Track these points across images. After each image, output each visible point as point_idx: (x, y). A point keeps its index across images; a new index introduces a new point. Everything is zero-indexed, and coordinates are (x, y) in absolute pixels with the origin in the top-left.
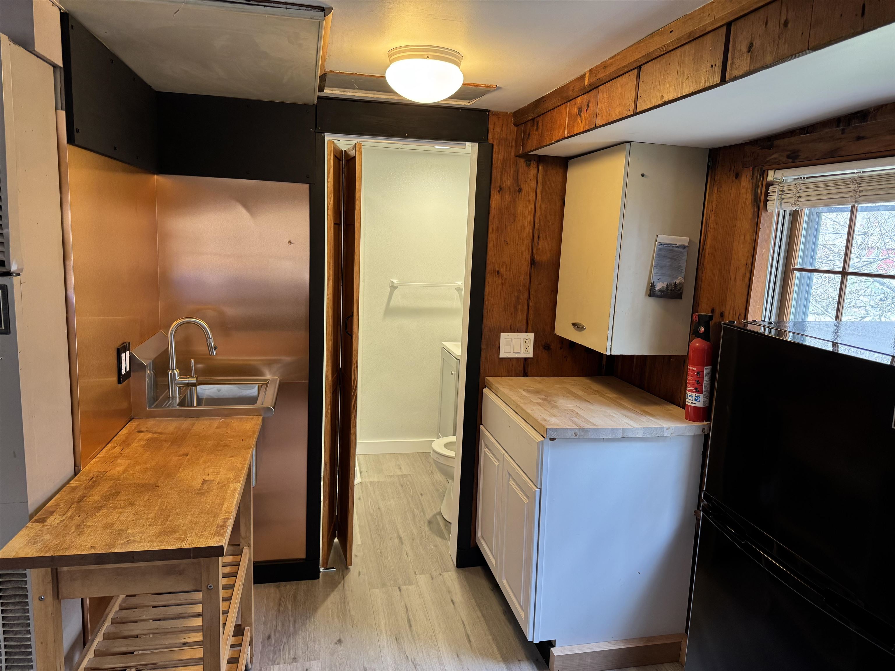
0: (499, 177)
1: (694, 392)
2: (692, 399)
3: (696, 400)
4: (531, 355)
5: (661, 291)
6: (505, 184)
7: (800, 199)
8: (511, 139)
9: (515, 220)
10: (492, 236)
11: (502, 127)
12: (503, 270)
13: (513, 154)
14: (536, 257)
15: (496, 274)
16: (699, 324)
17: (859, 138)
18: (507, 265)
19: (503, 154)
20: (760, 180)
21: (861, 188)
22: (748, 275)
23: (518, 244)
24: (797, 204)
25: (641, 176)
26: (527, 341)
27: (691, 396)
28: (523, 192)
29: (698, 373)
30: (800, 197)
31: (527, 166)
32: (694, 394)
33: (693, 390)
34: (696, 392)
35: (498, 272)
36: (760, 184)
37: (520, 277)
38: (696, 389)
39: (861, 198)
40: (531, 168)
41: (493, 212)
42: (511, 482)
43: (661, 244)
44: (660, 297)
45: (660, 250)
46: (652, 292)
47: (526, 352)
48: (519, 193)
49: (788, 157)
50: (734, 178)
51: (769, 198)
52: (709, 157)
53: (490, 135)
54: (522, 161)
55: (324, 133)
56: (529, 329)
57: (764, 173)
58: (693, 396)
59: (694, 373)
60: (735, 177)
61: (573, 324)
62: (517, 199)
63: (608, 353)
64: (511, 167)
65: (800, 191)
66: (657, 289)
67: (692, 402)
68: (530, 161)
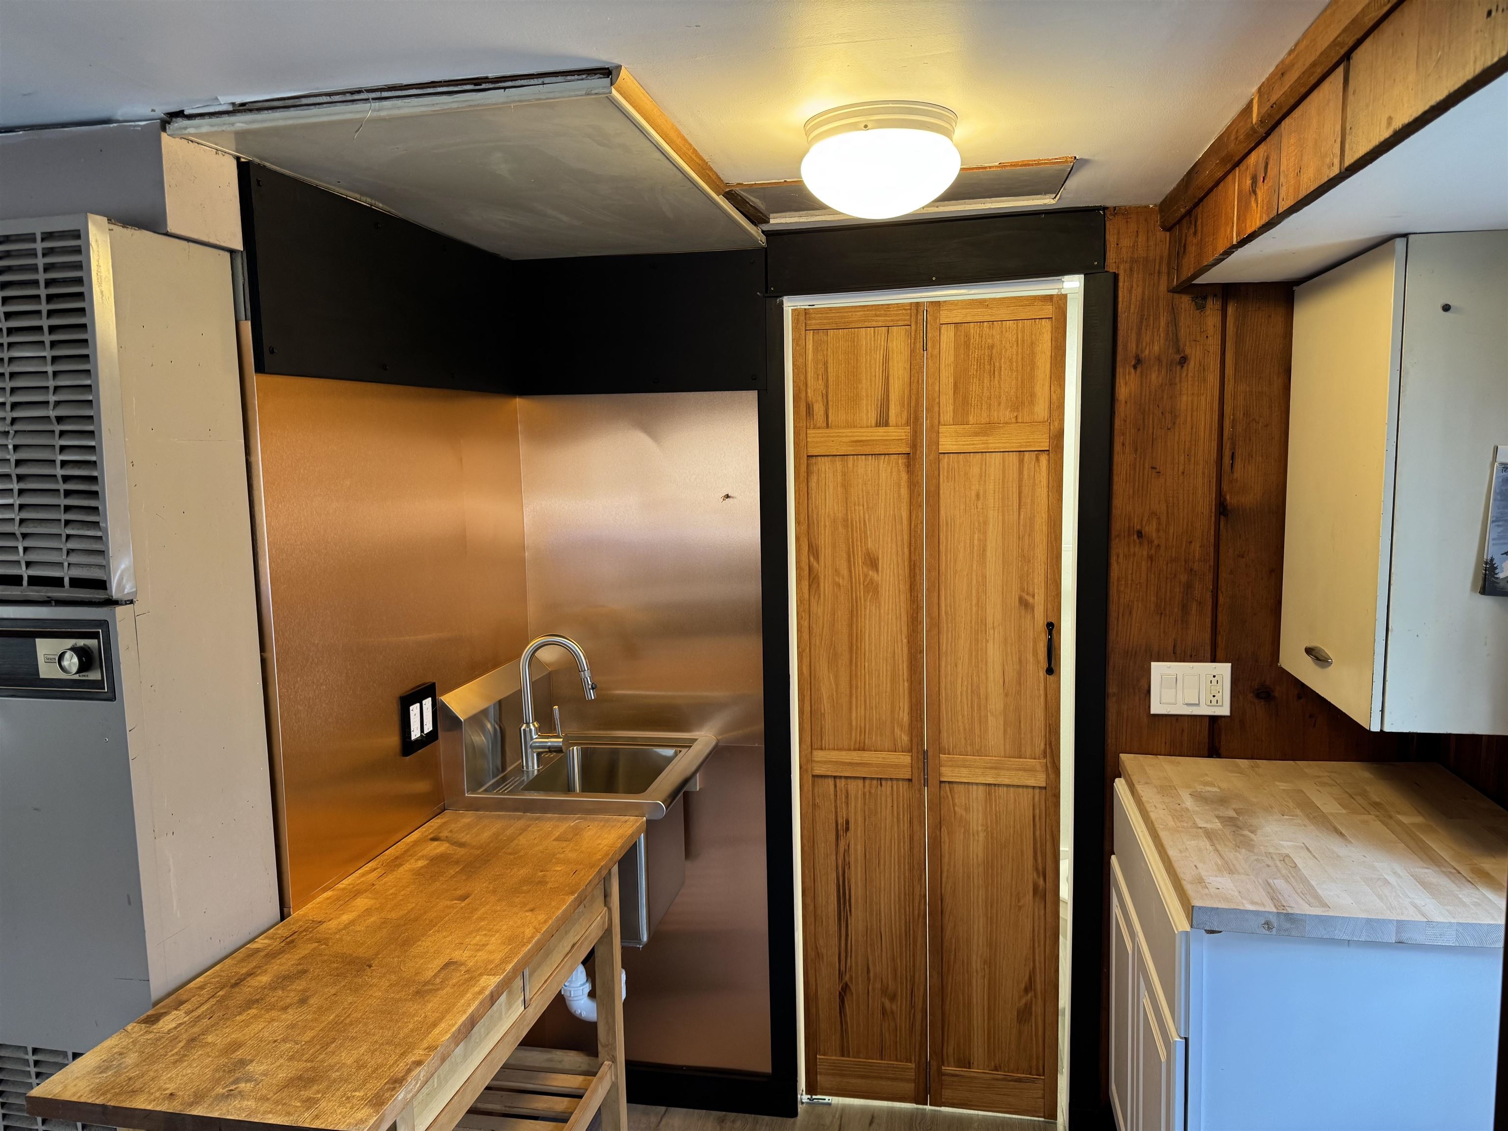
0: (1134, 336)
4: (1224, 710)
6: (1147, 352)
8: (1158, 258)
9: (1174, 423)
10: (1122, 459)
11: (1137, 236)
12: (1150, 529)
13: (1163, 287)
14: (1228, 497)
15: (1135, 536)
18: (1159, 518)
19: (1140, 290)
23: (1183, 473)
25: (1440, 310)
26: (1214, 680)
28: (1192, 364)
31: (1198, 309)
35: (1140, 534)
37: (1191, 542)
40: (1208, 312)
41: (1124, 410)
46: (1488, 584)
47: (1214, 703)
48: (1182, 367)
53: (1111, 256)
54: (1185, 301)
55: (781, 297)
56: (1220, 654)
61: (1307, 648)
62: (1178, 379)
63: (1375, 728)
64: (1162, 314)
68: (1205, 298)
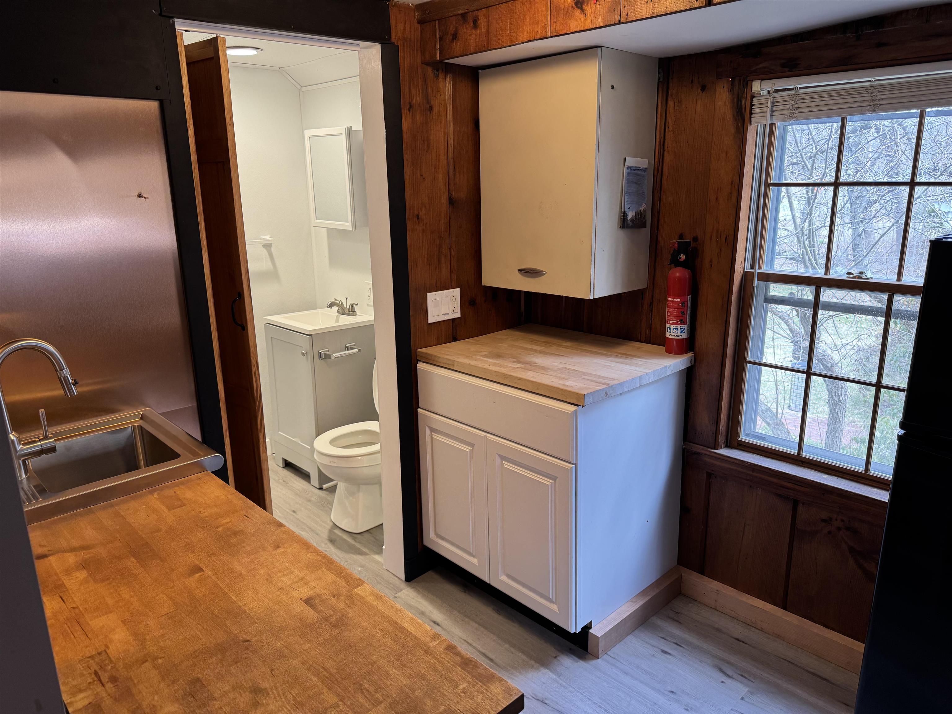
0: (407, 89)
1: (678, 324)
2: (677, 332)
3: (681, 332)
4: (458, 315)
5: (632, 220)
6: (414, 100)
7: (798, 111)
8: (416, 40)
9: (429, 148)
10: (408, 169)
11: (405, 23)
12: (422, 214)
13: (419, 60)
14: (453, 194)
15: (416, 218)
16: (679, 252)
17: (880, 45)
18: (425, 207)
19: (408, 59)
20: (744, 92)
21: (879, 97)
22: (735, 194)
23: (434, 179)
24: (795, 115)
25: (610, 88)
26: (454, 298)
27: (676, 329)
28: (435, 110)
29: (682, 304)
30: (798, 108)
31: (435, 77)
32: (679, 327)
33: (678, 322)
34: (681, 324)
35: (418, 217)
36: (744, 96)
37: (440, 221)
38: (681, 321)
39: (881, 107)
40: (440, 80)
41: (406, 137)
42: (507, 465)
43: (629, 168)
44: (632, 227)
45: (628, 174)
46: (624, 223)
47: (455, 311)
48: (430, 113)
49: (783, 66)
50: (699, 91)
51: (753, 111)
52: (659, 68)
53: (393, 33)
54: (429, 70)
55: (174, 18)
56: (454, 283)
57: (747, 84)
58: (678, 329)
59: (679, 305)
60: (701, 90)
61: (520, 270)
62: (429, 120)
63: (592, 298)
64: (419, 77)
65: (798, 102)
66: (629, 219)
67: (677, 334)
68: (438, 70)
